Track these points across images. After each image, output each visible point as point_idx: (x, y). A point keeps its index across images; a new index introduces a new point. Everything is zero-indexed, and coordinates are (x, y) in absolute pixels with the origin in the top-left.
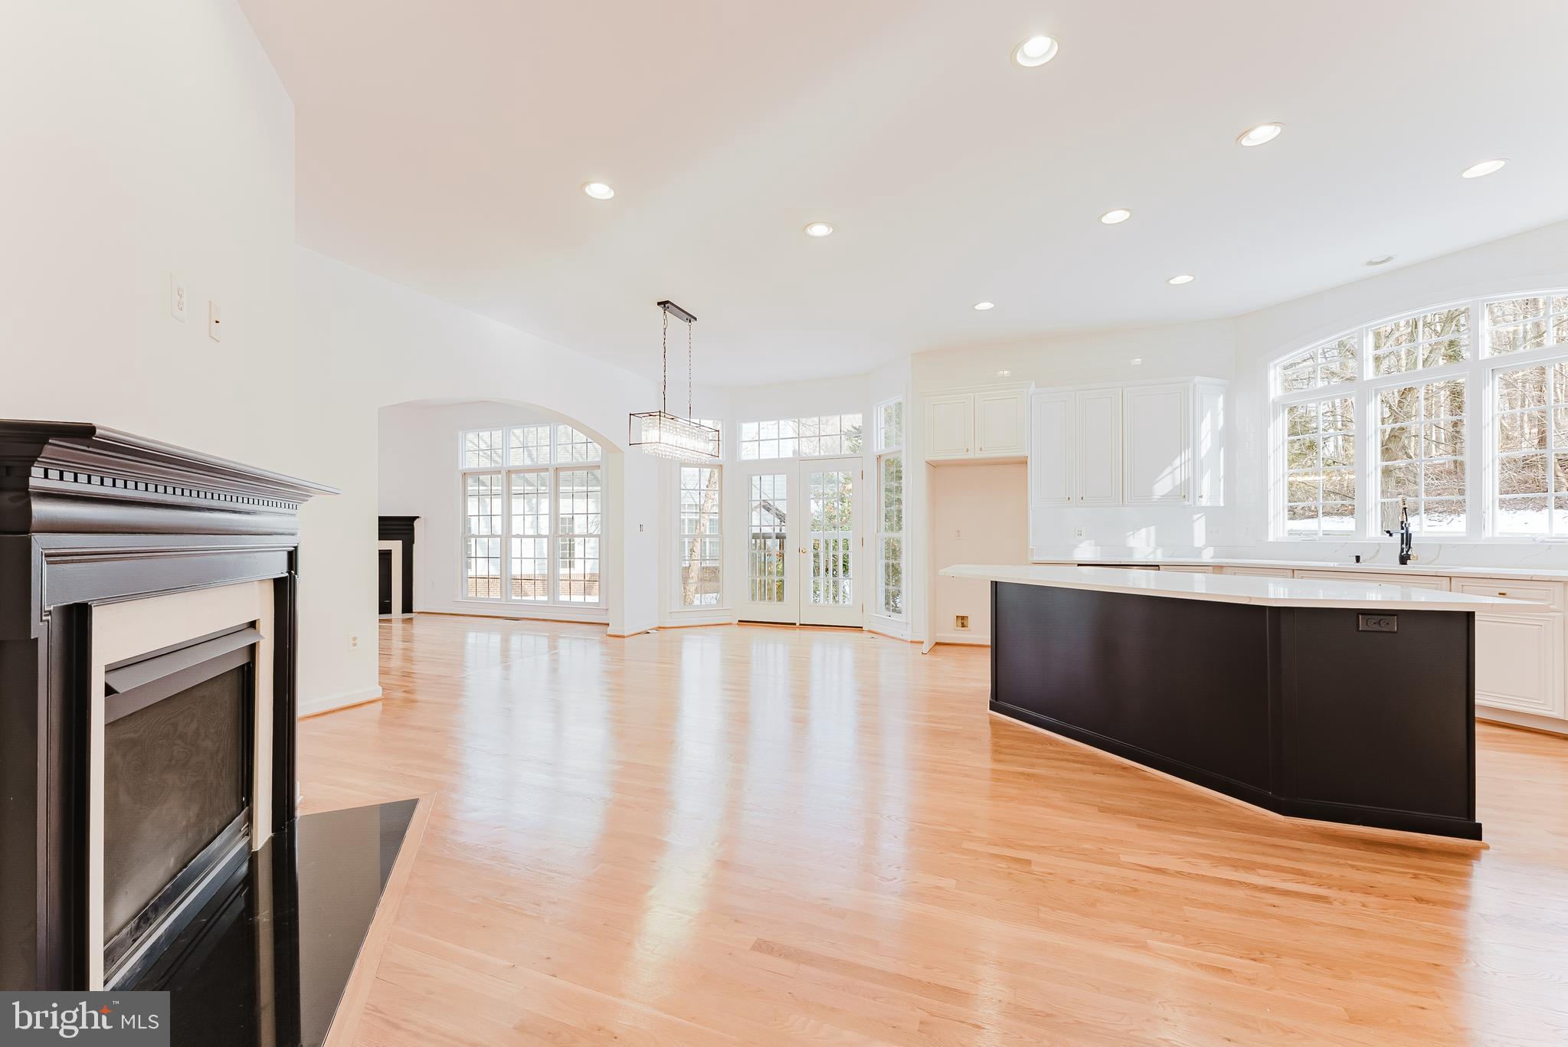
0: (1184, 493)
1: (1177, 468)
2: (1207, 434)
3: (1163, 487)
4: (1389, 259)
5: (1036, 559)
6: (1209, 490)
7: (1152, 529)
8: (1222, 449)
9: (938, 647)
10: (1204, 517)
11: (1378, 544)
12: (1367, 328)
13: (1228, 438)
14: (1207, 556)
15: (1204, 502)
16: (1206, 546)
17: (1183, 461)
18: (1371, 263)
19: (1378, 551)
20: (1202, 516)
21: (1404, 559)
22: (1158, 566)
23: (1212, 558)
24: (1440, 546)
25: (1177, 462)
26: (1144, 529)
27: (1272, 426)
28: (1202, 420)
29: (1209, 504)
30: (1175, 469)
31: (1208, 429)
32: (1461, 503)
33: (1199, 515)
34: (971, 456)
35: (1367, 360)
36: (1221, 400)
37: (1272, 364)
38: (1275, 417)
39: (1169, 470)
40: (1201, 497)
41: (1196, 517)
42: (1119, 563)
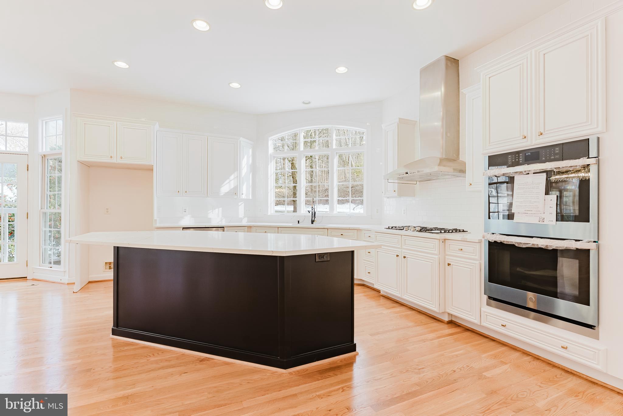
0: (235, 192)
1: (233, 180)
2: (245, 165)
3: (225, 189)
4: (309, 103)
5: (158, 225)
6: (245, 192)
7: (221, 209)
8: (251, 173)
9: (90, 285)
10: (243, 204)
11: (305, 216)
12: (302, 130)
13: (254, 169)
14: (245, 222)
15: (244, 197)
16: (244, 217)
17: (235, 176)
18: (304, 103)
19: (305, 219)
20: (242, 204)
21: (313, 222)
22: (223, 227)
23: (247, 222)
24: (323, 216)
25: (232, 177)
26: (217, 209)
27: (270, 165)
28: (243, 159)
29: (246, 198)
30: (230, 181)
31: (245, 162)
32: (327, 201)
33: (242, 202)
34: (114, 161)
35: (301, 143)
36: (251, 150)
37: (270, 138)
38: (271, 162)
39: (228, 181)
40: (242, 194)
41: (240, 204)
42: (205, 227)
